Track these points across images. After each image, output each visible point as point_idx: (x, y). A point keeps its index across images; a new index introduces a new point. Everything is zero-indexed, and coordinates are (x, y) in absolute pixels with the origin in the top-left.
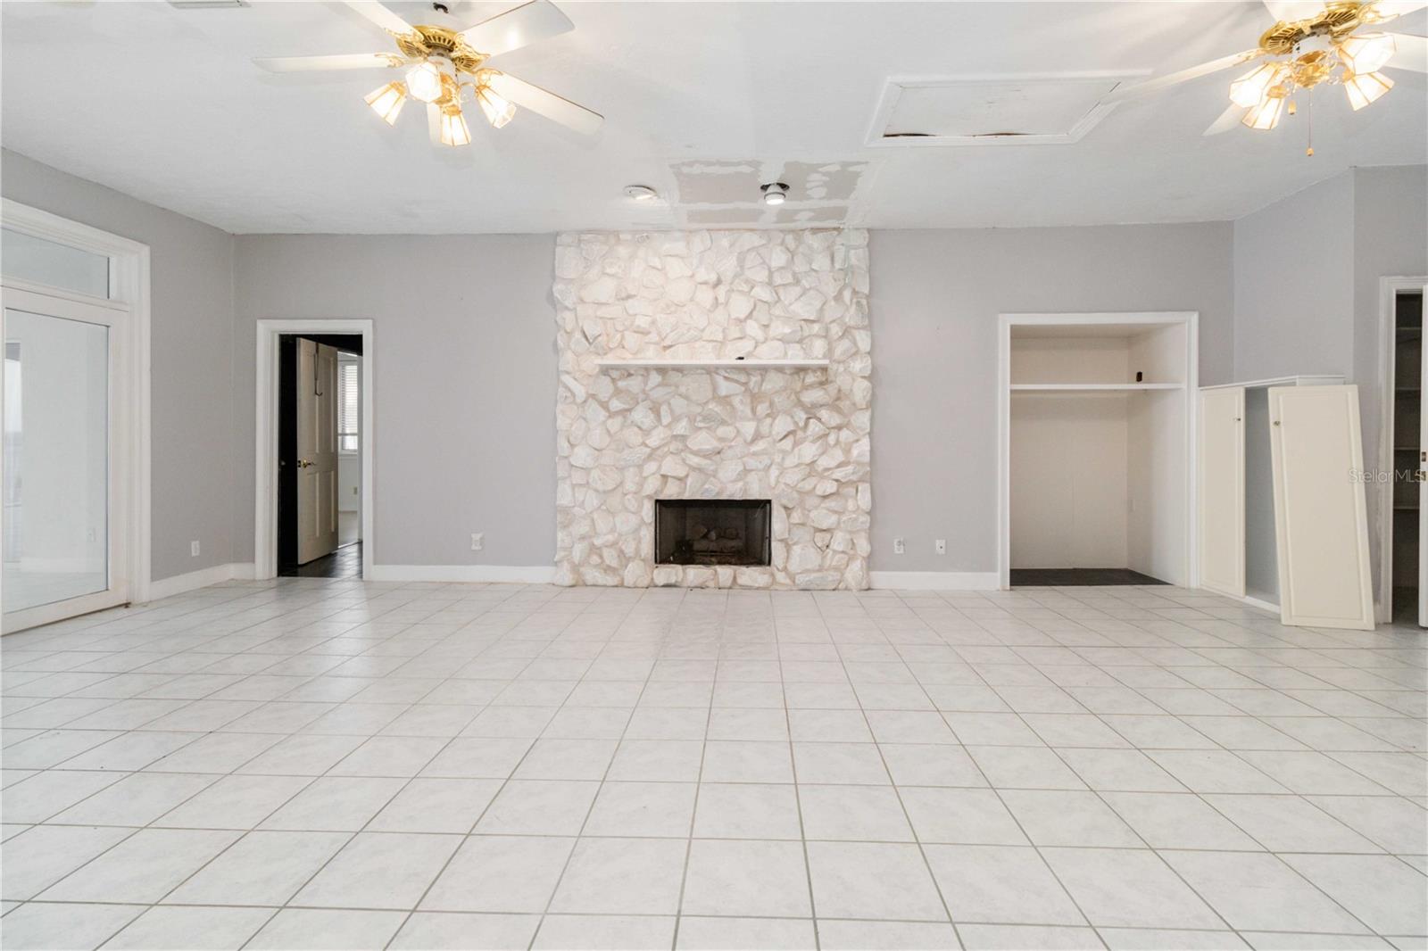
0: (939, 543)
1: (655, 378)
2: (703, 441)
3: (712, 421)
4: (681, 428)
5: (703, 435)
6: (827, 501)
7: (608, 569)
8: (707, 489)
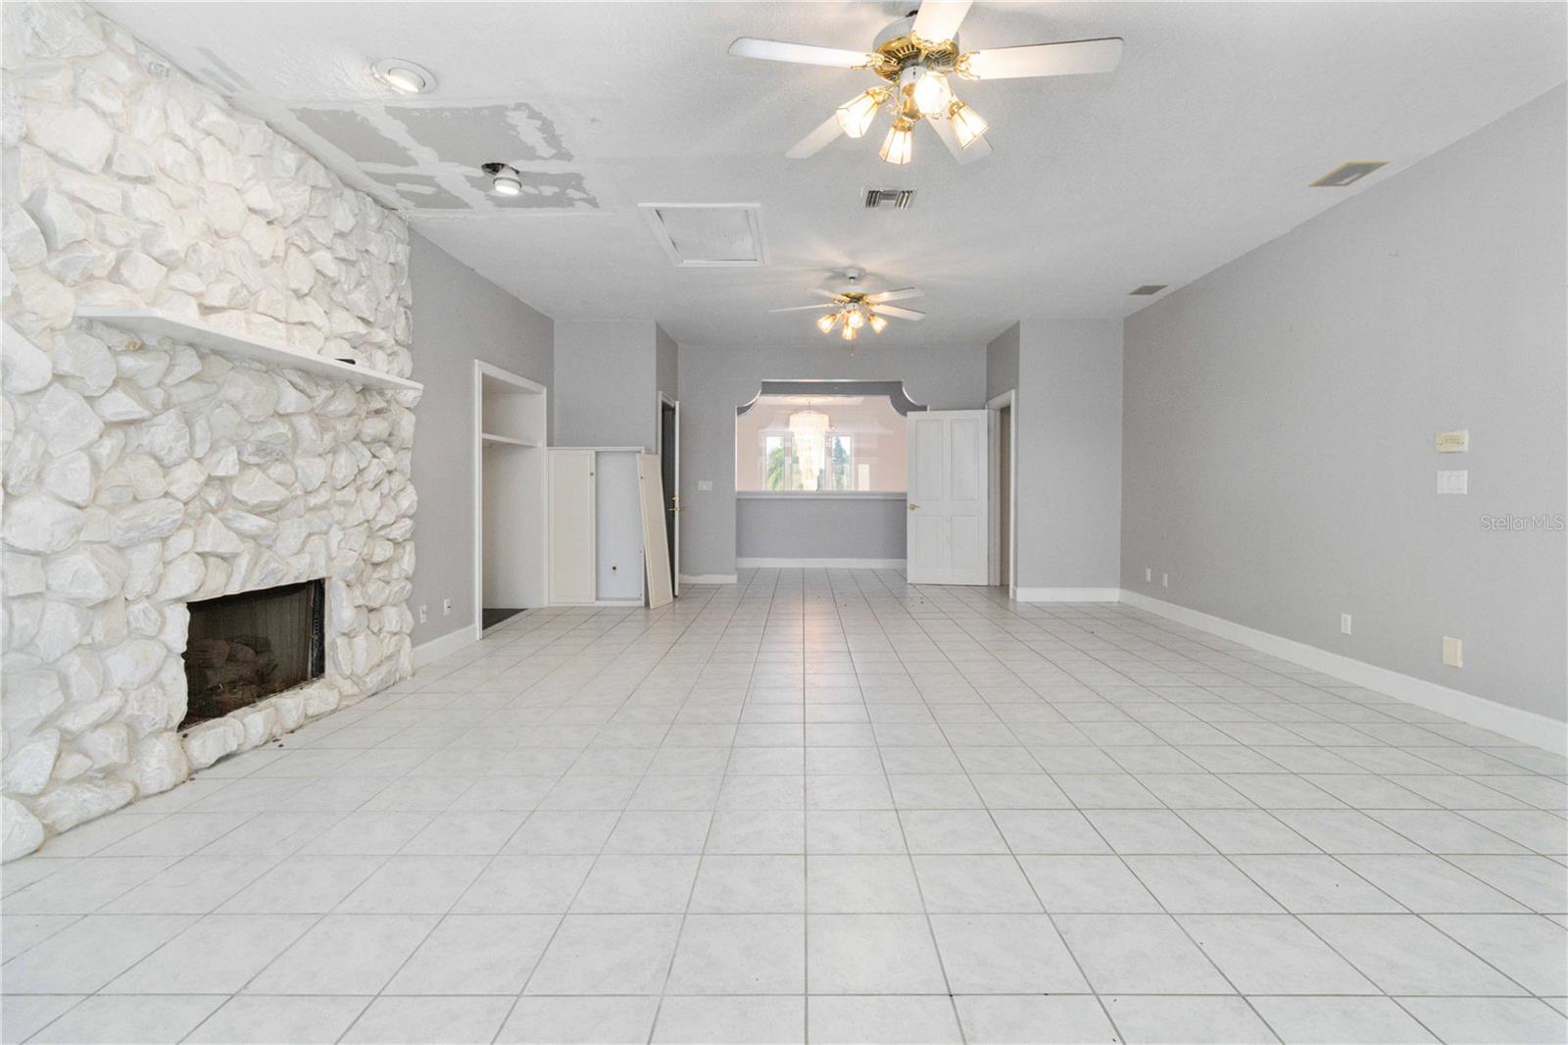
0: (446, 602)
1: (189, 363)
2: (257, 487)
3: (269, 454)
4: (227, 463)
5: (256, 477)
6: (379, 569)
7: (109, 773)
8: (273, 570)
